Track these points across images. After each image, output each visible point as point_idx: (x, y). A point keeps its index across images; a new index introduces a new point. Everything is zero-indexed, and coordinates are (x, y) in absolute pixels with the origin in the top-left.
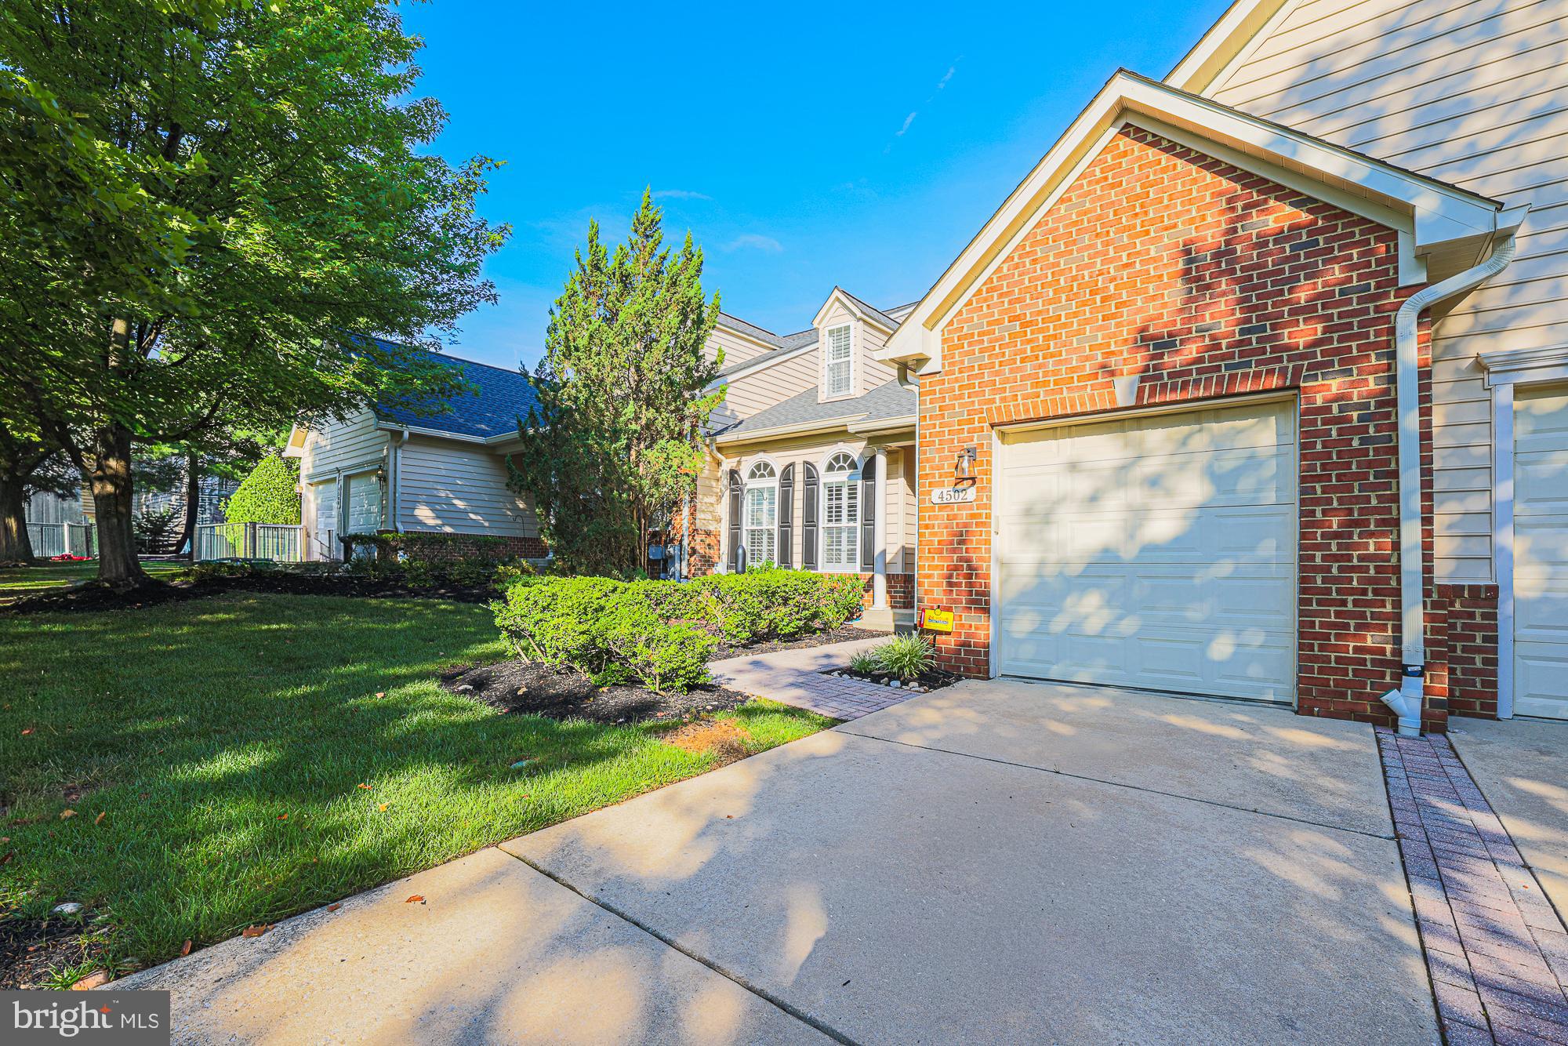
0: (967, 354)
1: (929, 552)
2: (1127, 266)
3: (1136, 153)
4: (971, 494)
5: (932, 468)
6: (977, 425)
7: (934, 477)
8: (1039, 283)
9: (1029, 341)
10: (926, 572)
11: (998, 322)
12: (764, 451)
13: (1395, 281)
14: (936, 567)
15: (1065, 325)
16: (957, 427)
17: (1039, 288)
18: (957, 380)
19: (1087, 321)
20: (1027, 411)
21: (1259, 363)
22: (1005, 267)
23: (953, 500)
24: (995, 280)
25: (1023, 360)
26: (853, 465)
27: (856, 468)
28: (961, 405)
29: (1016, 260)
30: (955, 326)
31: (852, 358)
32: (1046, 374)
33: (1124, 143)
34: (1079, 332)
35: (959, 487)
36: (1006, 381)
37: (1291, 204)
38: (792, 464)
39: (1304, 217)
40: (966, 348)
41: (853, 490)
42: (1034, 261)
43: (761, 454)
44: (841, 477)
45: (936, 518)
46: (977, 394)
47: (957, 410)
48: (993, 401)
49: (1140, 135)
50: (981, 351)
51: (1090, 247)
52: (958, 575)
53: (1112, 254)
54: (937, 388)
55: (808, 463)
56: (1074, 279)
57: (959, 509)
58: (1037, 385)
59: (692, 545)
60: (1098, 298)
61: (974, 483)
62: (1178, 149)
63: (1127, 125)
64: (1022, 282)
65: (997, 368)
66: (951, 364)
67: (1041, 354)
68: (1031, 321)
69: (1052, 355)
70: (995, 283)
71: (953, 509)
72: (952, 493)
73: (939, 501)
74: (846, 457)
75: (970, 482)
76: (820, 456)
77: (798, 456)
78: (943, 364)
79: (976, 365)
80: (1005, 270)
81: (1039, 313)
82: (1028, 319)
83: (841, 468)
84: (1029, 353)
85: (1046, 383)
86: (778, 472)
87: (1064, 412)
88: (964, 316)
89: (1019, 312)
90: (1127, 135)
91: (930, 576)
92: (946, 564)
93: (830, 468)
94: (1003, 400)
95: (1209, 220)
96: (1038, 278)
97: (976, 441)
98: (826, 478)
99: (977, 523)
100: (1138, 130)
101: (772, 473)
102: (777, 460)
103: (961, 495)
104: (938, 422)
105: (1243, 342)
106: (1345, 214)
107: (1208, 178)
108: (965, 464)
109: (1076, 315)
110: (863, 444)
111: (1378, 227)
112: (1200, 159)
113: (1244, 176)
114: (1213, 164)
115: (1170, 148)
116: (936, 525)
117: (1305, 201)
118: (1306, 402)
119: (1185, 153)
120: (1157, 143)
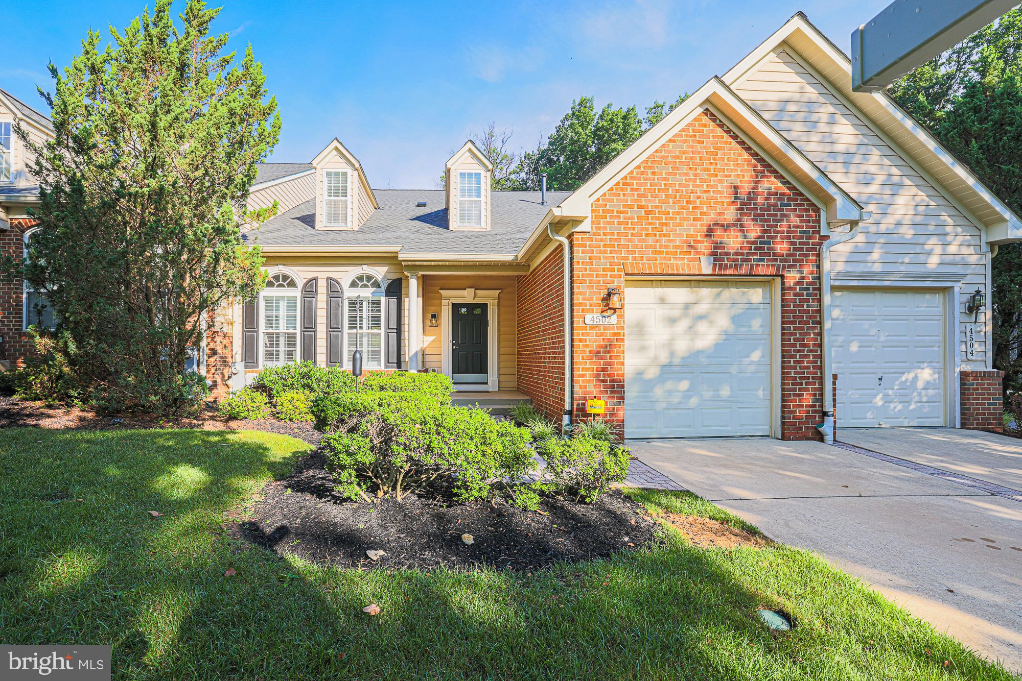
0: (609, 223)
1: (583, 359)
2: (706, 191)
3: (711, 128)
4: (614, 319)
5: (584, 299)
6: (616, 272)
7: (586, 306)
8: (657, 188)
9: (650, 224)
10: (581, 373)
11: (631, 207)
12: (284, 265)
13: (819, 232)
14: (587, 370)
15: (671, 219)
16: (602, 273)
17: (657, 191)
18: (602, 240)
19: (684, 219)
20: (650, 268)
21: (768, 260)
22: (635, 171)
23: (601, 323)
24: (628, 178)
25: (647, 235)
26: (377, 285)
27: (379, 286)
28: (605, 258)
29: (642, 169)
30: (601, 202)
31: (349, 198)
32: (661, 246)
33: (705, 118)
34: (680, 225)
35: (605, 314)
36: (636, 247)
37: (781, 182)
38: (315, 279)
39: (787, 191)
40: (608, 219)
41: (376, 305)
42: (654, 173)
43: (281, 267)
44: (367, 293)
45: (588, 334)
46: (616, 252)
47: (602, 261)
48: (627, 259)
49: (713, 118)
50: (619, 223)
51: (687, 174)
52: (604, 374)
53: (698, 182)
54: (588, 243)
55: (331, 279)
56: (677, 191)
57: (604, 330)
58: (655, 252)
59: (212, 345)
60: (691, 206)
61: (615, 312)
62: (732, 134)
63: (707, 109)
64: (646, 184)
65: (630, 237)
66: (599, 228)
67: (658, 233)
68: (651, 211)
69: (665, 236)
70: (628, 180)
71: (600, 329)
72: (601, 318)
73: (591, 323)
74: (369, 278)
75: (613, 311)
76: (345, 275)
77: (322, 273)
78: (592, 227)
79: (616, 232)
80: (635, 174)
81: (656, 207)
82: (650, 209)
83: (365, 286)
84: (650, 231)
85: (661, 253)
86: (300, 284)
87: (673, 272)
88: (607, 197)
89: (644, 203)
90: (706, 115)
91: (583, 376)
92: (595, 367)
93: (353, 284)
94: (635, 258)
95: (746, 178)
96: (656, 185)
97: (616, 284)
98: (350, 293)
99: (617, 339)
100: (712, 114)
101: (292, 284)
102: (301, 274)
103: (607, 319)
104: (588, 267)
105: (761, 248)
106: (801, 194)
107: (746, 155)
108: (615, 298)
109: (678, 213)
110: (386, 269)
111: (813, 205)
112: (742, 143)
113: (761, 160)
114: (748, 149)
115: (728, 131)
116: (587, 341)
117: (786, 182)
118: (783, 283)
119: (735, 137)
120: (721, 125)
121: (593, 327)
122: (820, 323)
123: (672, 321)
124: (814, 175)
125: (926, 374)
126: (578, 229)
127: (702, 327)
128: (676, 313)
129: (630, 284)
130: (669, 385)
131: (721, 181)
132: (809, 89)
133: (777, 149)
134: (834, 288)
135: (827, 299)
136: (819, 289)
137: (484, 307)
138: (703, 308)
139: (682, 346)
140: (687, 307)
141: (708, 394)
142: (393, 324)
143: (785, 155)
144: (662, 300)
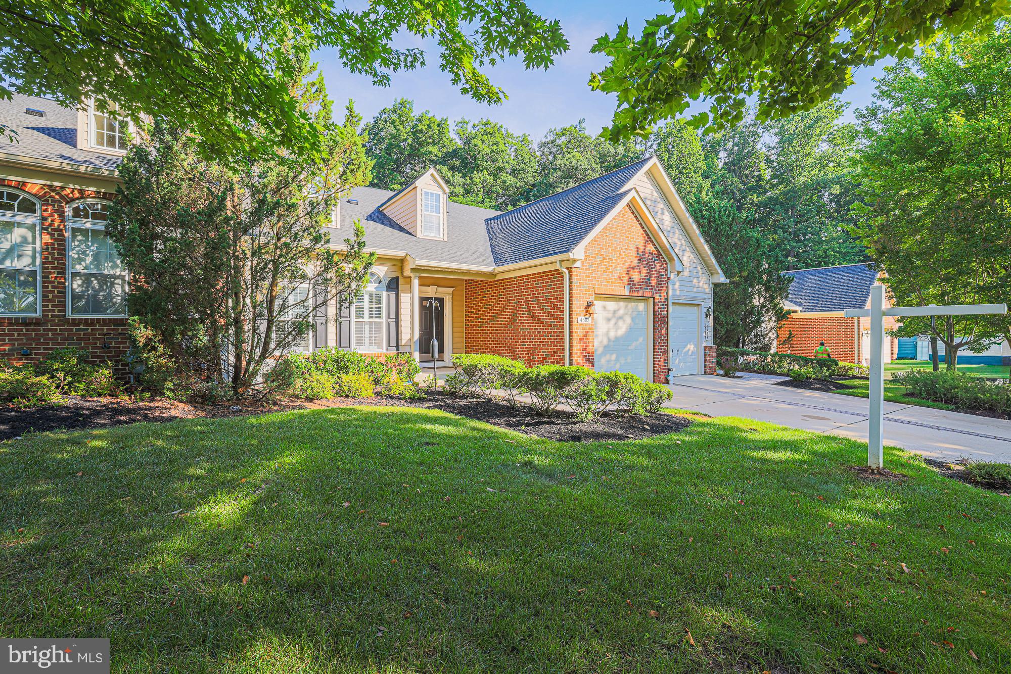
0: (588, 263)
2: (627, 249)
3: (629, 214)
4: (589, 320)
5: (577, 308)
6: (591, 292)
7: (578, 312)
8: (608, 245)
9: (605, 265)
11: (597, 254)
13: (667, 275)
15: (613, 263)
16: (586, 292)
19: (619, 264)
20: (605, 291)
21: (649, 289)
23: (585, 322)
25: (603, 271)
26: (379, 281)
27: (381, 282)
28: (586, 284)
32: (609, 278)
33: (627, 208)
34: (617, 267)
35: (586, 317)
36: (599, 278)
37: (654, 247)
39: (656, 252)
40: (587, 261)
41: (378, 298)
42: (607, 236)
45: (578, 329)
46: (591, 280)
49: (630, 209)
50: (592, 263)
51: (620, 239)
52: (585, 352)
53: (624, 244)
56: (616, 247)
57: (586, 326)
58: (607, 282)
60: (621, 257)
61: (591, 316)
62: (637, 219)
63: (628, 203)
64: (603, 242)
65: (596, 272)
67: (608, 271)
69: (611, 273)
71: (584, 326)
72: (585, 319)
73: (580, 322)
75: (589, 315)
78: (581, 265)
79: (591, 268)
81: (607, 256)
84: (605, 269)
85: (609, 282)
87: (614, 293)
88: (587, 248)
90: (627, 206)
91: (576, 353)
92: (582, 348)
94: (598, 285)
96: (607, 243)
97: (591, 299)
99: (590, 331)
100: (630, 207)
103: (587, 320)
105: (646, 282)
106: (661, 255)
107: (642, 232)
108: (592, 308)
109: (616, 260)
110: (386, 268)
111: (665, 261)
112: (641, 224)
113: (647, 235)
114: (643, 228)
115: (636, 217)
116: (578, 332)
117: (656, 248)
118: (654, 302)
119: (638, 221)
120: (633, 213)
121: (581, 324)
122: (667, 323)
123: (609, 320)
124: (668, 246)
125: (691, 347)
126: (575, 266)
127: (620, 323)
128: (610, 315)
129: (597, 299)
130: (608, 357)
131: (632, 244)
132: (655, 194)
133: (655, 230)
134: (673, 303)
135: (671, 308)
136: (667, 305)
137: (441, 301)
138: (621, 312)
139: (612, 334)
140: (615, 312)
141: (623, 362)
142: (393, 315)
143: (658, 234)
144: (604, 308)
